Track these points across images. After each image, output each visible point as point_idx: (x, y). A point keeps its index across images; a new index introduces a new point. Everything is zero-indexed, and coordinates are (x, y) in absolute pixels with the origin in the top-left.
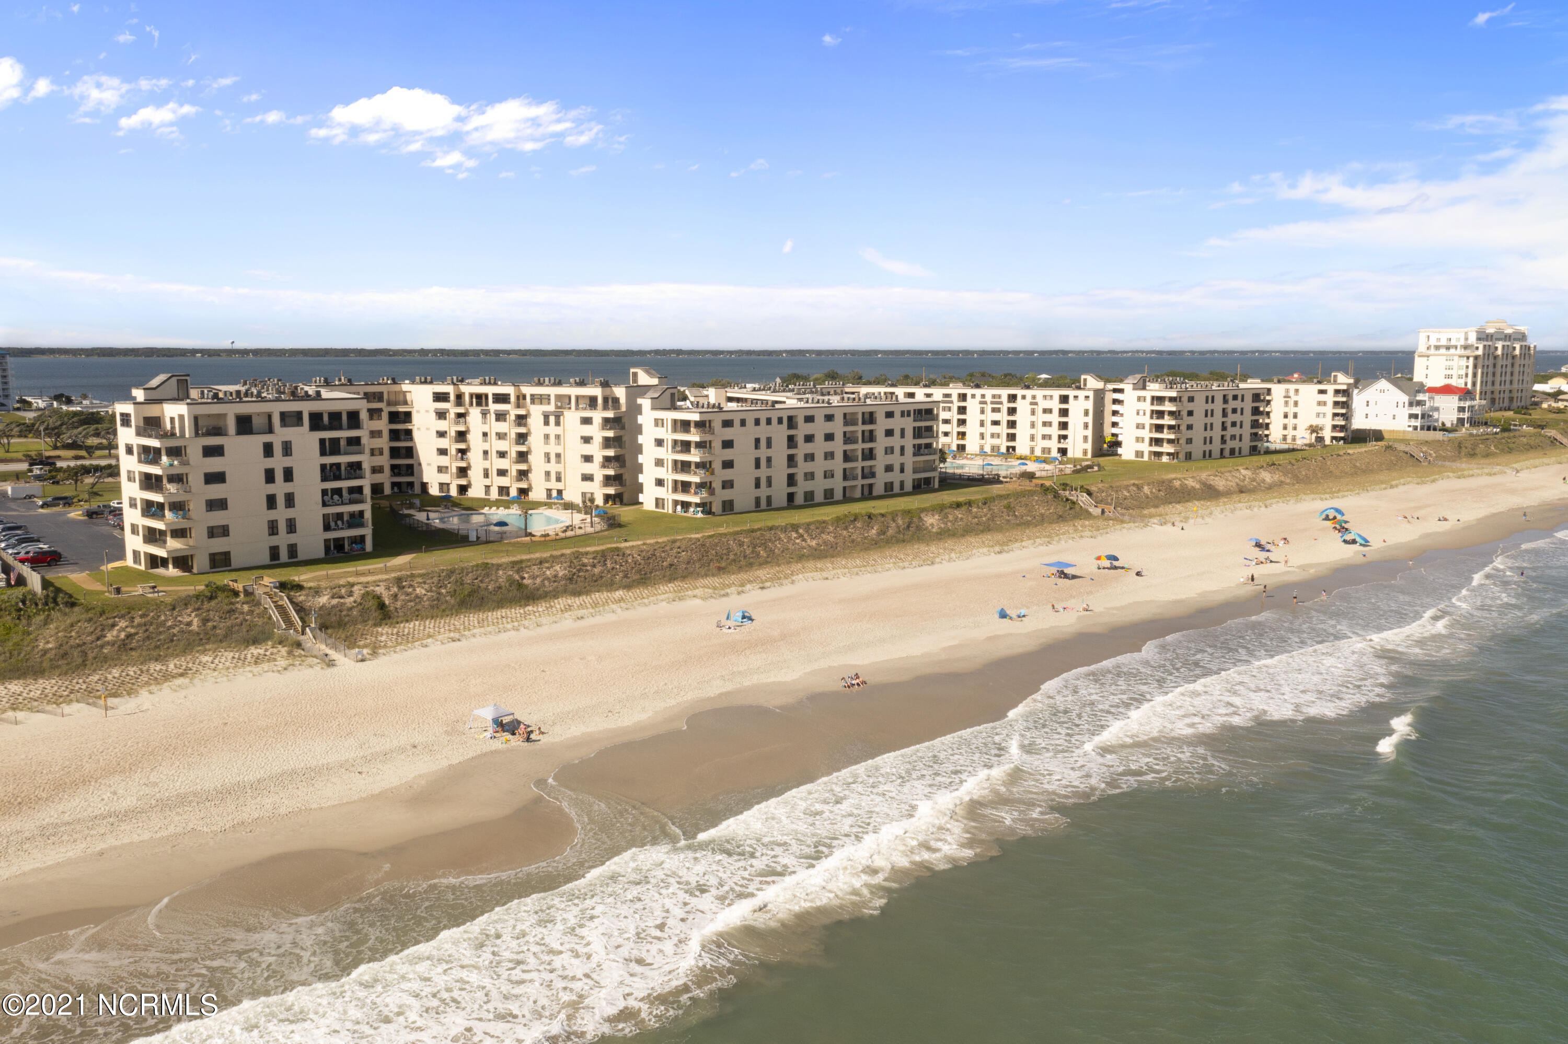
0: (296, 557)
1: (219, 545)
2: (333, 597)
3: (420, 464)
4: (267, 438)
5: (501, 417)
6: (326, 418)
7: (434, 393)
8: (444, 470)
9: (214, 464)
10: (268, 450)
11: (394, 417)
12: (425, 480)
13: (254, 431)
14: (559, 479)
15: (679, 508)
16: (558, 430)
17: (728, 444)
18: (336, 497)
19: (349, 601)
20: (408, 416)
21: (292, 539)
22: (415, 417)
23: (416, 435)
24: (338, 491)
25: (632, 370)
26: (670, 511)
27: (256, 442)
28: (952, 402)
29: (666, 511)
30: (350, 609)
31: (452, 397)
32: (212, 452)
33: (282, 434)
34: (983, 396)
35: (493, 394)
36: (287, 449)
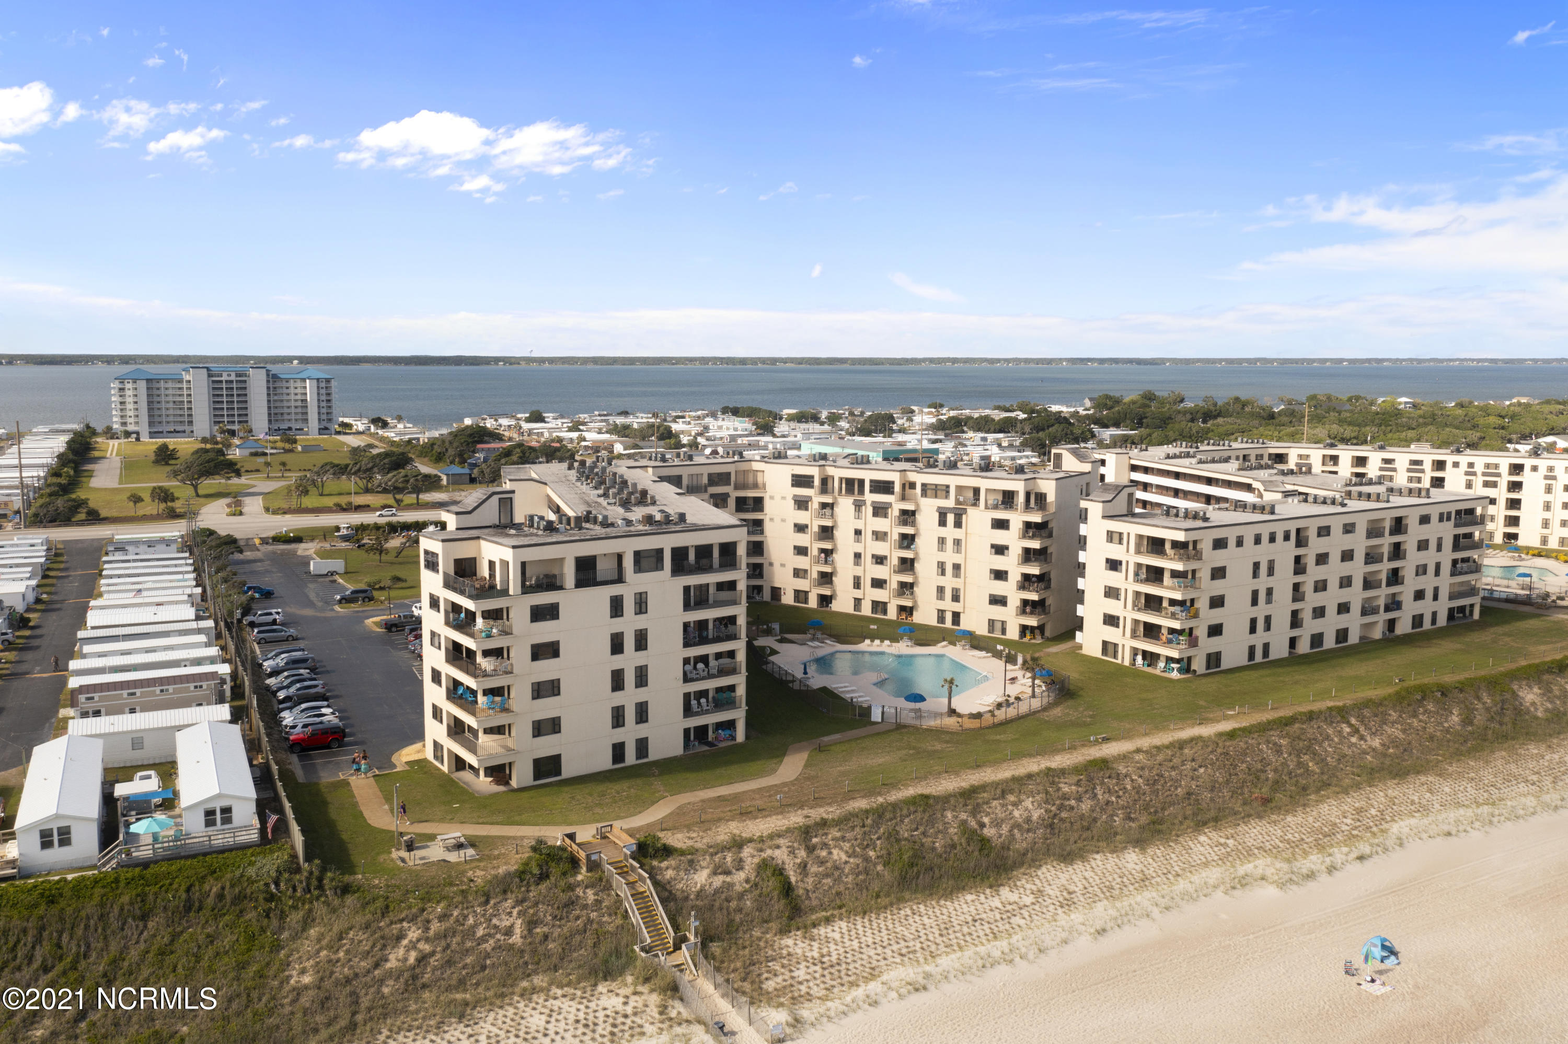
0: (647, 756)
1: (547, 746)
2: (715, 873)
3: (771, 564)
4: (615, 590)
5: (880, 511)
6: (692, 556)
7: (793, 476)
8: (801, 574)
9: (545, 631)
10: (617, 607)
11: (742, 505)
12: (777, 585)
13: (599, 578)
14: (956, 598)
15: (1139, 658)
16: (959, 533)
17: (1219, 573)
18: (700, 666)
19: (740, 876)
20: (758, 503)
21: (643, 731)
22: (768, 504)
23: (768, 526)
24: (704, 659)
25: (1054, 451)
26: (1127, 663)
27: (601, 596)
28: (1423, 471)
29: (1119, 661)
30: (741, 896)
31: (817, 482)
32: (541, 614)
33: (635, 582)
34: (1471, 465)
35: (871, 481)
36: (641, 605)
